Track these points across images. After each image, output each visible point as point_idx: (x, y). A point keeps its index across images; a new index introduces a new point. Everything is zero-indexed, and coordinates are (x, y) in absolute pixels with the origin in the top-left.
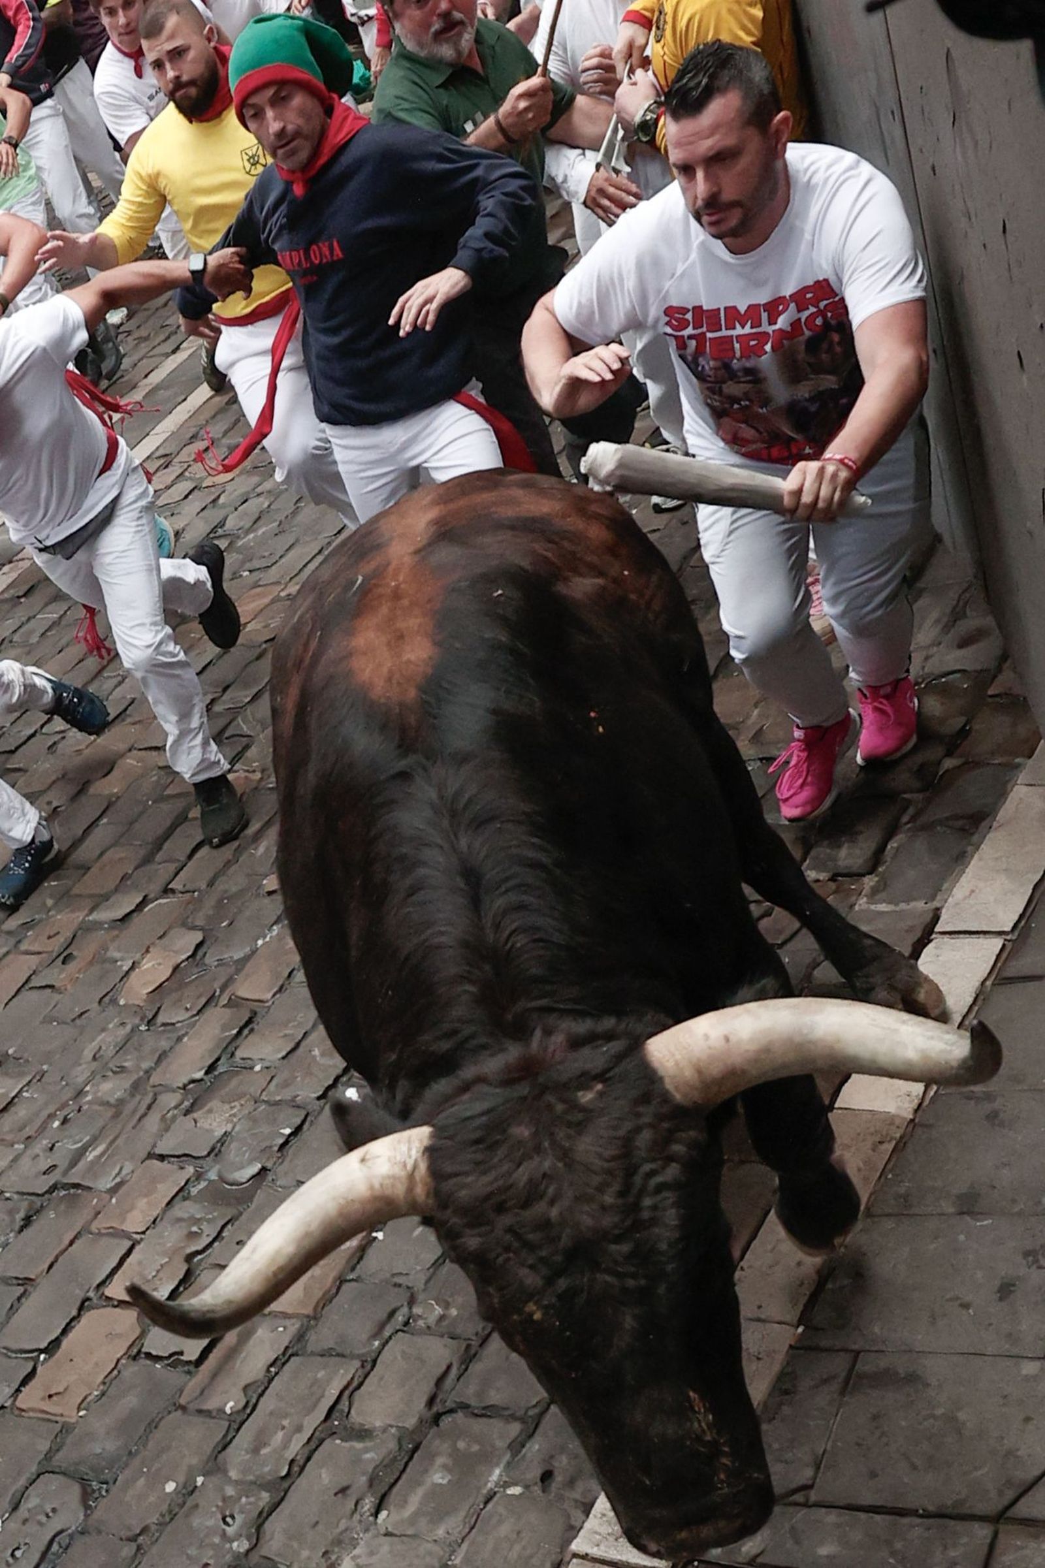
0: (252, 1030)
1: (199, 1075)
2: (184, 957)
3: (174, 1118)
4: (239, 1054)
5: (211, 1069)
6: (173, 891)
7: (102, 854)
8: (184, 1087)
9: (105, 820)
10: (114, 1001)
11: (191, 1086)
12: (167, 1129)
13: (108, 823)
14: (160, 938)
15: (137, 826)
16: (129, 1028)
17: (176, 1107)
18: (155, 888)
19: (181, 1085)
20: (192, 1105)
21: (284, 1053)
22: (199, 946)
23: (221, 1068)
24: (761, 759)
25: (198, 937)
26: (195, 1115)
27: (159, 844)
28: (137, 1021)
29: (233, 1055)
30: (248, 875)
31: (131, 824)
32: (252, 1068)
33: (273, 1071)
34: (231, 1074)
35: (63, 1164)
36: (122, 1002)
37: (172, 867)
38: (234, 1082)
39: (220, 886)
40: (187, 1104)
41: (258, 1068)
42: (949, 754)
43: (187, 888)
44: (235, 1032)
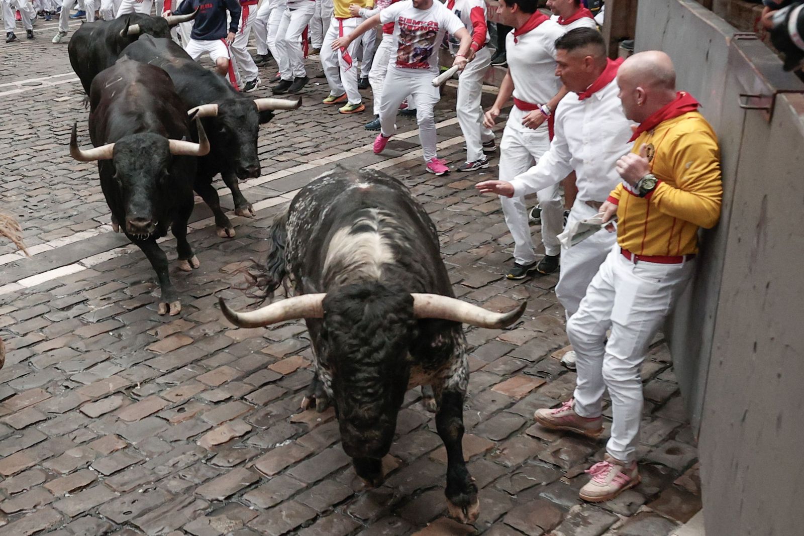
0: (256, 487)
1: (221, 498)
2: (238, 435)
3: (199, 515)
4: (245, 497)
5: (228, 498)
6: (246, 400)
7: (219, 366)
8: (212, 501)
9: (227, 351)
10: (195, 441)
11: (215, 502)
12: (195, 518)
13: (229, 353)
14: (230, 420)
15: (242, 360)
16: (196, 458)
17: (203, 510)
18: (237, 395)
19: (210, 499)
20: (212, 512)
21: (267, 506)
22: (248, 433)
23: (233, 500)
24: (554, 465)
25: (249, 428)
26: (211, 518)
27: (248, 374)
28: (202, 456)
29: (242, 495)
30: (285, 409)
31: (239, 358)
32: (249, 506)
33: (258, 513)
34: (238, 505)
35: (135, 512)
36: (199, 443)
37: (250, 388)
38: (236, 511)
39: (269, 408)
40: (209, 510)
41: (252, 508)
42: (646, 503)
43: (254, 401)
44: (248, 484)
